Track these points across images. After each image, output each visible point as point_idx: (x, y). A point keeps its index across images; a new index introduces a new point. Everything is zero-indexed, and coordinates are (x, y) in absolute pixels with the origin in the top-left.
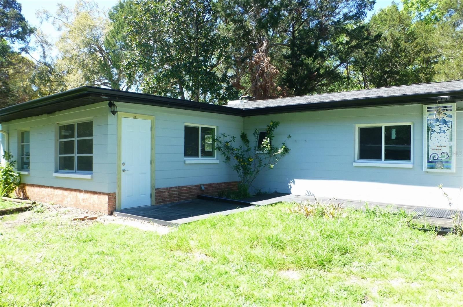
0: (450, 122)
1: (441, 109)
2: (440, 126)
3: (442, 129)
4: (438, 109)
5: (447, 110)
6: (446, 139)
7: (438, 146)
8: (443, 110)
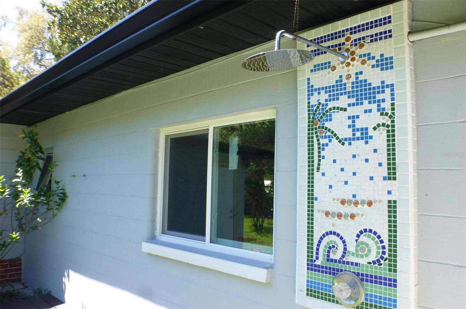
0: (388, 91)
1: (354, 37)
2: (352, 111)
3: (359, 124)
4: (342, 40)
5: (374, 38)
6: (371, 169)
7: (343, 202)
8: (359, 43)
